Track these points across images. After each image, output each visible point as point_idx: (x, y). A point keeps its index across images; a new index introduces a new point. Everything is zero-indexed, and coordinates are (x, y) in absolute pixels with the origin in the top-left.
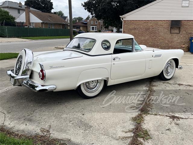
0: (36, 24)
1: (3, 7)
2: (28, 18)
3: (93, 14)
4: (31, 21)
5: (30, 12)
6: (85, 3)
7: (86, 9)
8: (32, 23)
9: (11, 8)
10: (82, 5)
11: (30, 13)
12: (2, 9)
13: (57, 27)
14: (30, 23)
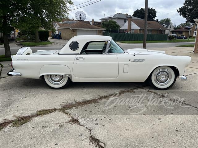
0: (135, 30)
1: (114, 18)
2: (130, 26)
3: (189, 19)
4: (132, 28)
5: (132, 20)
6: (180, 9)
7: (181, 15)
8: (132, 30)
9: (119, 18)
10: (177, 11)
11: (132, 22)
12: (113, 19)
13: (154, 33)
14: (130, 30)
